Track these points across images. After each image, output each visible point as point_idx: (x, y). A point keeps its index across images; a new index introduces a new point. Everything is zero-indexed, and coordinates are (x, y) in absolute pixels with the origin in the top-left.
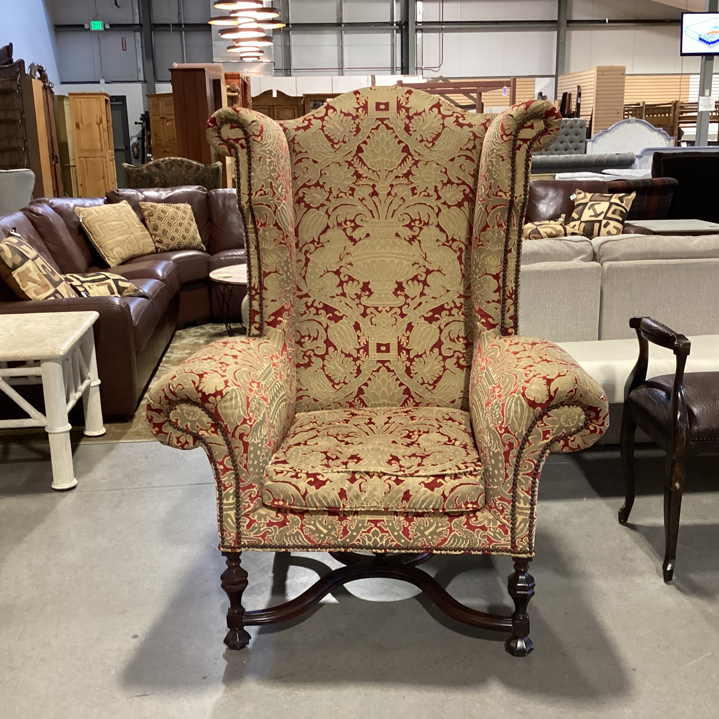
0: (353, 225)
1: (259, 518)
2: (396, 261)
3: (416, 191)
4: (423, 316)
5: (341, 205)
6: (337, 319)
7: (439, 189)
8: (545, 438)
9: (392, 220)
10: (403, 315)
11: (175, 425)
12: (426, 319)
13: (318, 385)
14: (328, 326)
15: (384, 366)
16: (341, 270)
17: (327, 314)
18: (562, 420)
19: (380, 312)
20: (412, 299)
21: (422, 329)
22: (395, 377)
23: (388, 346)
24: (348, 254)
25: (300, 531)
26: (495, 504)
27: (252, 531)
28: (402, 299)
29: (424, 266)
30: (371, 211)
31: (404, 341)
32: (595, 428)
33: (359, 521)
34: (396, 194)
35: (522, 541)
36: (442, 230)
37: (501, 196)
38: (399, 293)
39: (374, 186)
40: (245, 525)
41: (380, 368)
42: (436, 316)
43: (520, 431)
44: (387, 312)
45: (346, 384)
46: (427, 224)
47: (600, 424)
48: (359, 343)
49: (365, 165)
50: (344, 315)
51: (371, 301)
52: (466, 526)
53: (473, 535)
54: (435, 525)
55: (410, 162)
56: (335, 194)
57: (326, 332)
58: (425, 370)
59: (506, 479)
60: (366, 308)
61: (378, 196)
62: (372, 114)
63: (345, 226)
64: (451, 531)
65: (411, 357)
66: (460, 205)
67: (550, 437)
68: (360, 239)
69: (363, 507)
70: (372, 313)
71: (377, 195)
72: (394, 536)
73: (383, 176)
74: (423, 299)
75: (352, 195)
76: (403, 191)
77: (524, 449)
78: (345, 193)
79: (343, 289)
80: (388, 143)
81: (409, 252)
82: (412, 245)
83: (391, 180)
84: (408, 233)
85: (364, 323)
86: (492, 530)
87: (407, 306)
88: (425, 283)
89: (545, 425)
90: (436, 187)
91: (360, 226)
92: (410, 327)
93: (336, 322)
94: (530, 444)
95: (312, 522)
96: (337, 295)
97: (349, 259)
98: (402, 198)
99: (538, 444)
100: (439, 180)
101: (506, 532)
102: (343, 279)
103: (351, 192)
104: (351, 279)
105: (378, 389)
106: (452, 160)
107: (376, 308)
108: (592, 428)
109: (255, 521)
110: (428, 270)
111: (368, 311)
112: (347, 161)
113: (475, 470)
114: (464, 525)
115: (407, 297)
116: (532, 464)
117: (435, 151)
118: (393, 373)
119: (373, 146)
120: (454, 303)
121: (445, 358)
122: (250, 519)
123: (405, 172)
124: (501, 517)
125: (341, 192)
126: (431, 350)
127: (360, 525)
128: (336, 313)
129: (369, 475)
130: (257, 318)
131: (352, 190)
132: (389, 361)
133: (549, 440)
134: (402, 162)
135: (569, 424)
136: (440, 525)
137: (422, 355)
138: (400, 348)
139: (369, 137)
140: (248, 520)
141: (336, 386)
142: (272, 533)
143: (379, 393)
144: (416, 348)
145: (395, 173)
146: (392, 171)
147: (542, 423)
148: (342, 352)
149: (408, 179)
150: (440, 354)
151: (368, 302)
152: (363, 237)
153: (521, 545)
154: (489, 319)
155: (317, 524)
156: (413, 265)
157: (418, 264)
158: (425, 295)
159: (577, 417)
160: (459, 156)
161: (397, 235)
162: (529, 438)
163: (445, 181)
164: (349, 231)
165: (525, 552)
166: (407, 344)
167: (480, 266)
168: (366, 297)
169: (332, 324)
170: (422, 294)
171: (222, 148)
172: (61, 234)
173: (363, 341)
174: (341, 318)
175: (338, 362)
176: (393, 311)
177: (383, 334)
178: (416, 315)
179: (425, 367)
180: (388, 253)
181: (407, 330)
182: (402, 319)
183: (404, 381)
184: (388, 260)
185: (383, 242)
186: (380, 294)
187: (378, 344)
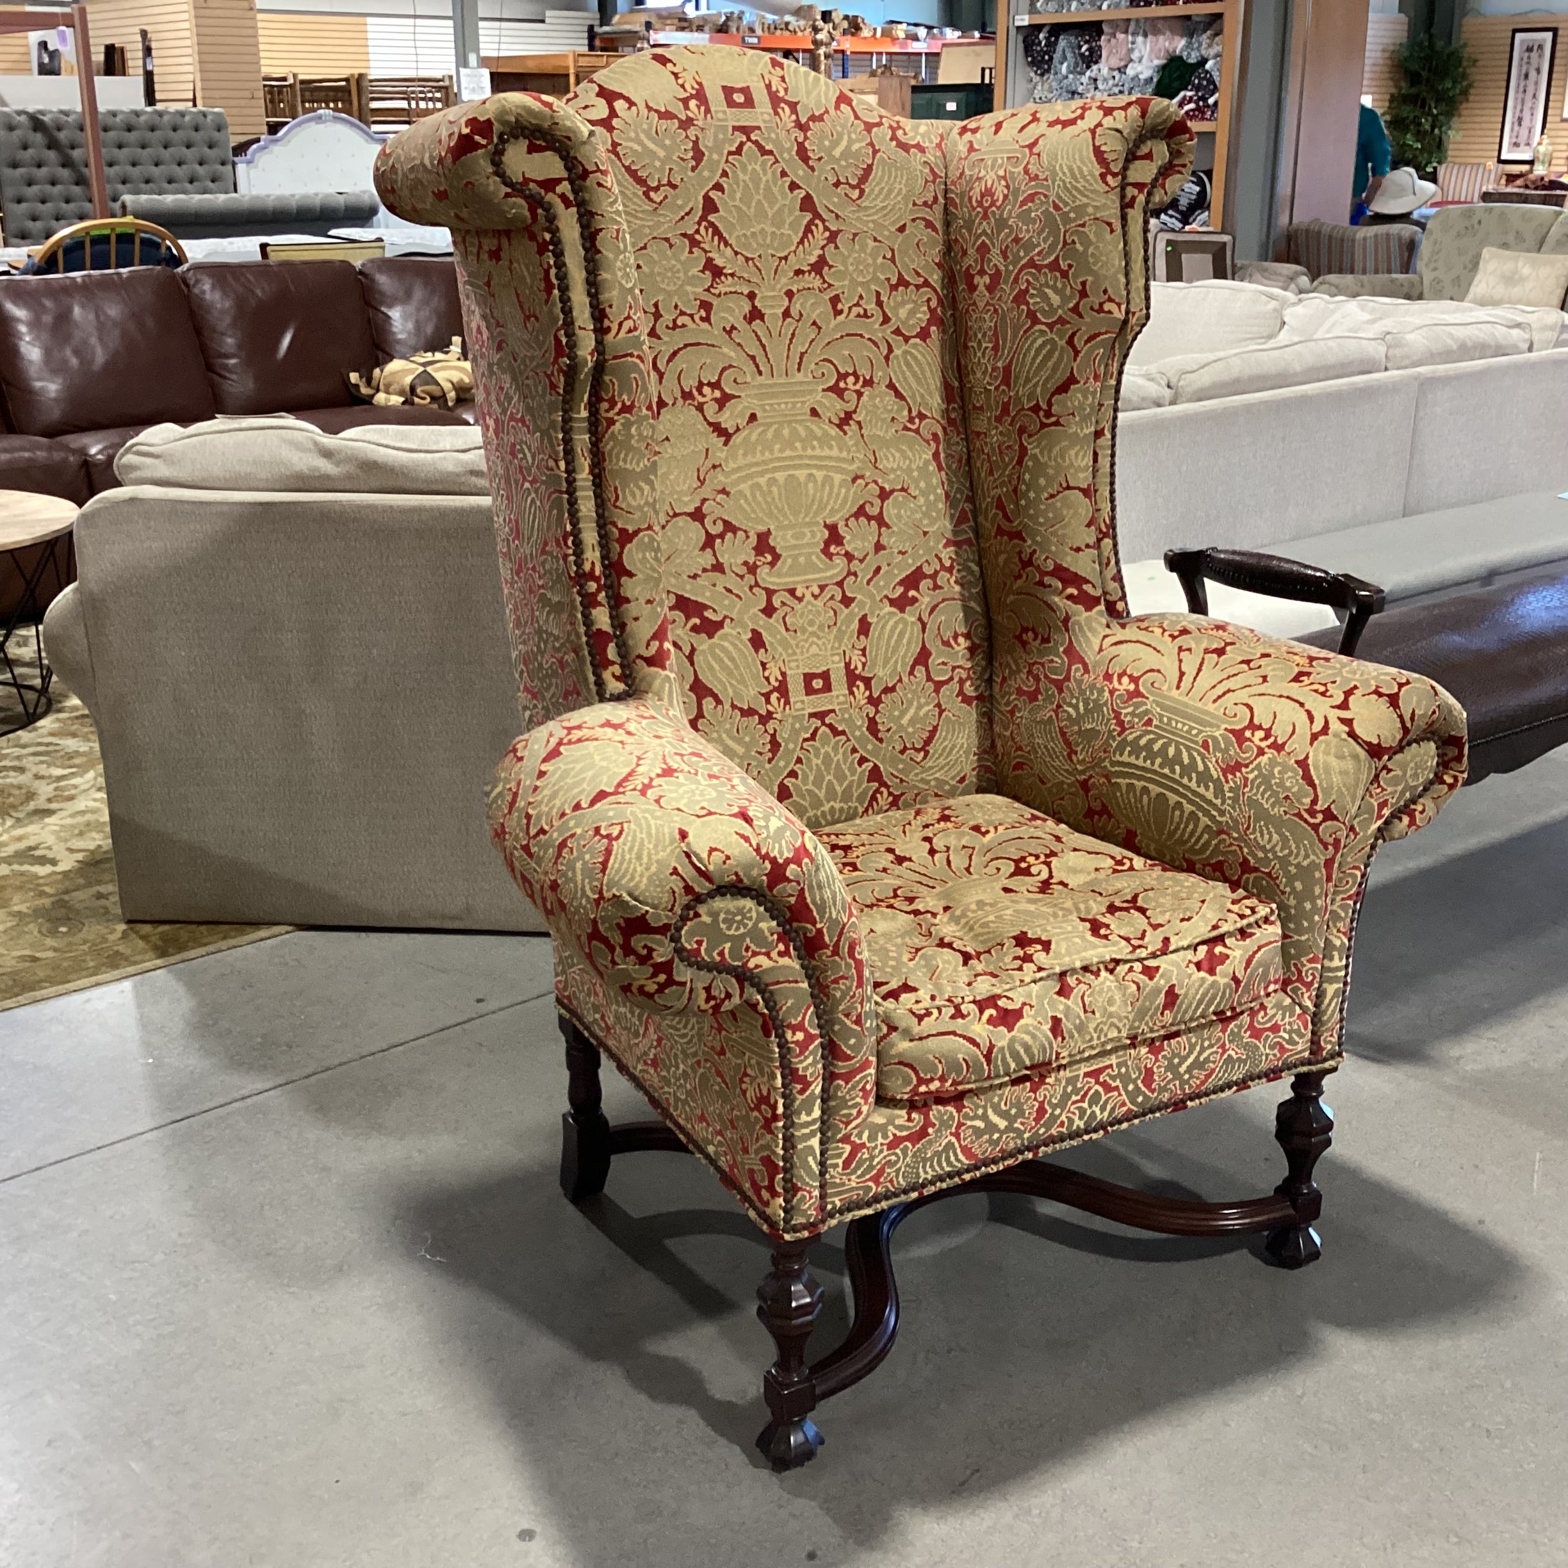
0: (717, 394)
1: (872, 1138)
2: (819, 475)
3: (840, 307)
4: (886, 597)
5: (686, 346)
6: (710, 628)
7: (884, 298)
8: (1380, 817)
9: (800, 377)
10: (847, 601)
11: (691, 959)
12: (892, 602)
14: (693, 650)
15: (823, 723)
16: (705, 509)
17: (688, 618)
18: (1409, 773)
19: (800, 600)
20: (861, 561)
21: (888, 627)
22: (849, 745)
23: (825, 676)
24: (714, 467)
25: (954, 1140)
26: (1300, 972)
27: (854, 1172)
28: (840, 562)
29: (876, 482)
30: (753, 358)
31: (857, 661)
33: (1069, 1081)
34: (801, 315)
35: (1331, 1035)
36: (899, 395)
37: (1110, 312)
38: (833, 549)
39: (752, 296)
40: (840, 1161)
41: (816, 729)
42: (912, 593)
44: (815, 597)
46: (868, 383)
48: (767, 679)
49: (726, 244)
50: (725, 617)
51: (779, 575)
52: (1248, 1033)
53: (1258, 1048)
54: (1198, 1048)
55: (820, 235)
56: (668, 317)
57: (692, 664)
58: (905, 721)
59: (1324, 916)
60: (770, 593)
61: (763, 320)
62: (721, 115)
63: (701, 399)
64: (1225, 1051)
65: (875, 695)
66: (924, 335)
67: (1386, 812)
68: (738, 429)
69: (1092, 1047)
70: (783, 604)
71: (761, 317)
72: (1127, 1092)
73: (768, 273)
74: (882, 558)
75: (707, 319)
76: (814, 307)
77: (1346, 846)
78: (692, 316)
79: (715, 555)
80: (768, 189)
81: (841, 450)
82: (845, 433)
83: (785, 281)
84: (833, 407)
85: (772, 630)
86: (1287, 1027)
87: (853, 578)
88: (880, 521)
89: (1383, 790)
90: (878, 294)
91: (734, 397)
92: (864, 627)
93: (711, 636)
94: (1356, 835)
95: (980, 1112)
96: (705, 570)
97: (720, 479)
98: (814, 323)
99: (1369, 833)
100: (882, 277)
101: (1306, 1025)
102: (713, 531)
103: (703, 313)
104: (729, 527)
105: (818, 782)
106: (902, 229)
107: (792, 592)
108: (1449, 780)
109: (863, 1145)
110: (882, 489)
111: (776, 602)
112: (684, 235)
114: (1245, 1031)
115: (849, 557)
116: (1358, 873)
117: (867, 208)
118: (844, 738)
119: (738, 195)
120: (940, 560)
121: (938, 685)
122: (853, 1144)
123: (813, 259)
124: (1306, 995)
125: (682, 313)
126: (911, 673)
127: (1069, 1089)
128: (708, 614)
129: (1092, 972)
130: (611, 652)
131: (706, 306)
132: (833, 711)
133: (1386, 818)
134: (805, 235)
135: (1416, 779)
136: (1206, 1044)
137: (895, 685)
138: (852, 677)
139: (725, 174)
140: (848, 1148)
142: (896, 1162)
143: (820, 788)
144: (883, 674)
145: (794, 263)
146: (786, 258)
147: (1379, 786)
148: (733, 706)
149: (822, 276)
150: (929, 678)
151: (772, 580)
152: (742, 422)
153: (1331, 1042)
154: (1085, 587)
155: (990, 1112)
156: (854, 480)
157: (862, 477)
158: (884, 548)
159: (1430, 763)
160: (914, 220)
161: (814, 412)
163: (894, 281)
164: (711, 409)
165: (1331, 1056)
166: (864, 665)
167: (1051, 471)
168: (766, 569)
169: (703, 644)
170: (879, 547)
171: (514, 206)
173: (774, 673)
174: (720, 625)
175: (728, 732)
176: (827, 594)
177: (814, 650)
178: (872, 597)
179: (903, 713)
180: (800, 457)
181: (859, 633)
182: (846, 611)
183: (868, 751)
184: (801, 474)
185: (786, 432)
186: (795, 558)
187: (805, 675)
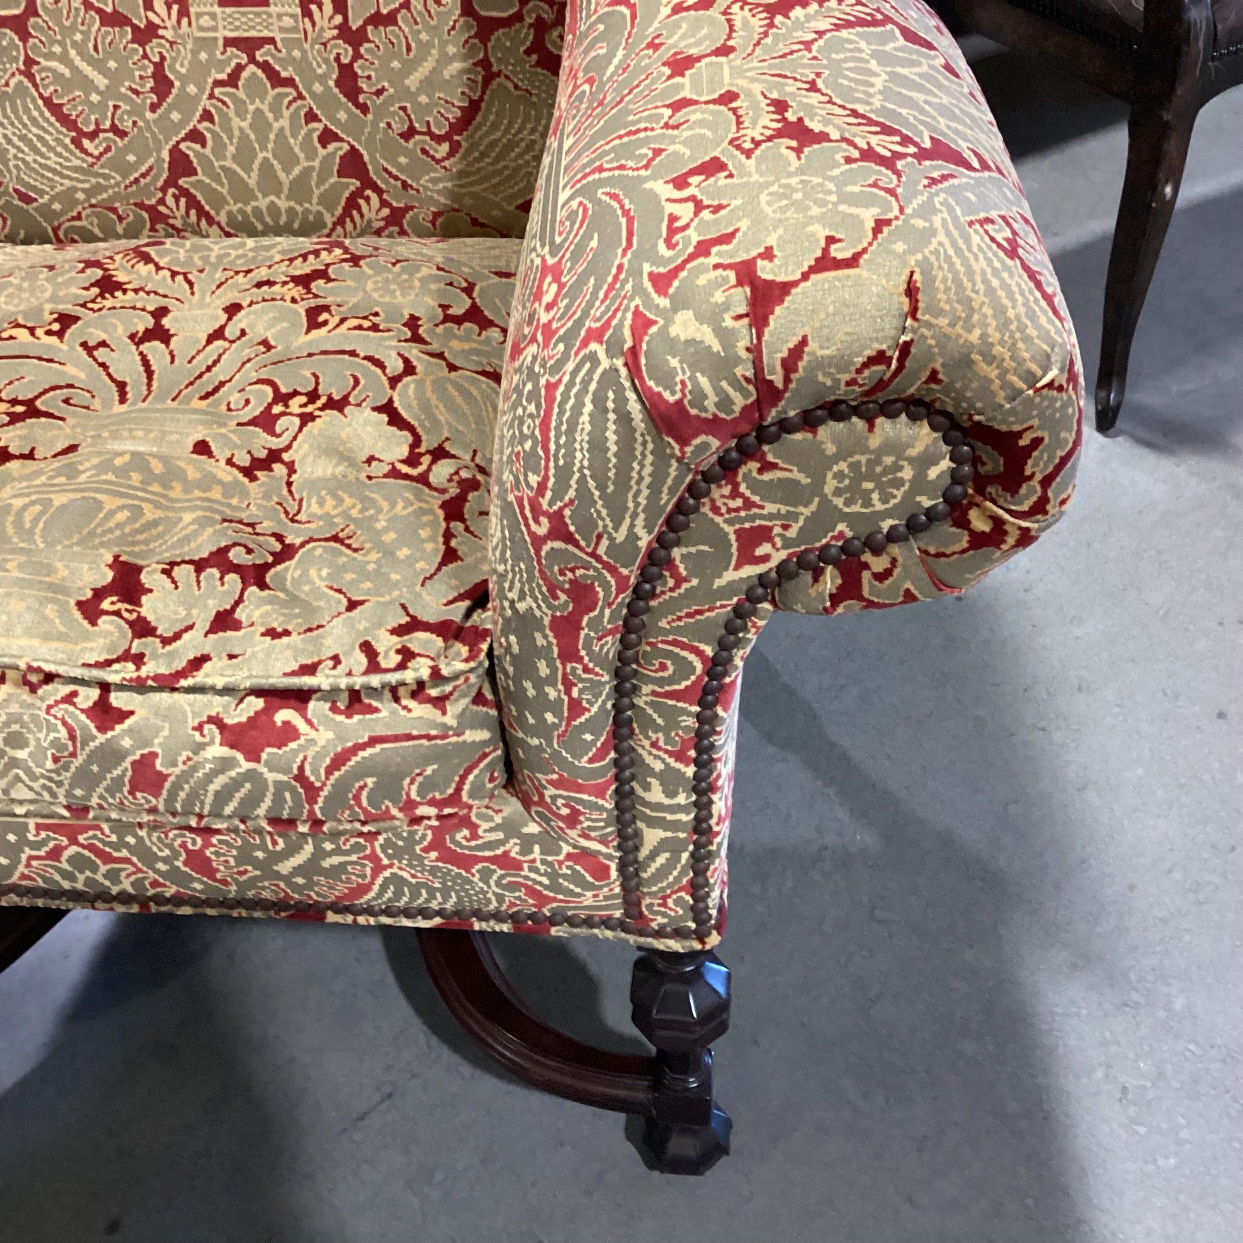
8: (747, 557)
13: (22, 138)
15: (252, 60)
18: (831, 484)
22: (302, 107)
26: (542, 796)
32: (998, 522)
35: (664, 905)
41: (239, 68)
43: (620, 536)
45: (122, 134)
47: (1025, 507)
52: (434, 855)
53: (470, 882)
54: (309, 848)
58: (413, 81)
59: (571, 718)
64: (378, 868)
65: (355, 24)
67: (774, 554)
72: (158, 871)
77: (653, 595)
86: (542, 868)
89: (748, 504)
94: (679, 581)
99: (718, 583)
101: (601, 873)
105: (244, 156)
108: (980, 524)
113: (436, 676)
114: (426, 850)
116: (692, 657)
118: (291, 92)
124: (573, 833)
132: (271, 41)
133: (773, 563)
135: (868, 503)
136: (327, 846)
137: (395, 12)
141: (86, 143)
143: (248, 171)
147: (735, 494)
153: (664, 915)
159: (907, 473)
162: (677, 553)
165: (680, 933)
175: (80, 48)
179: (410, 67)
183: (337, 122)
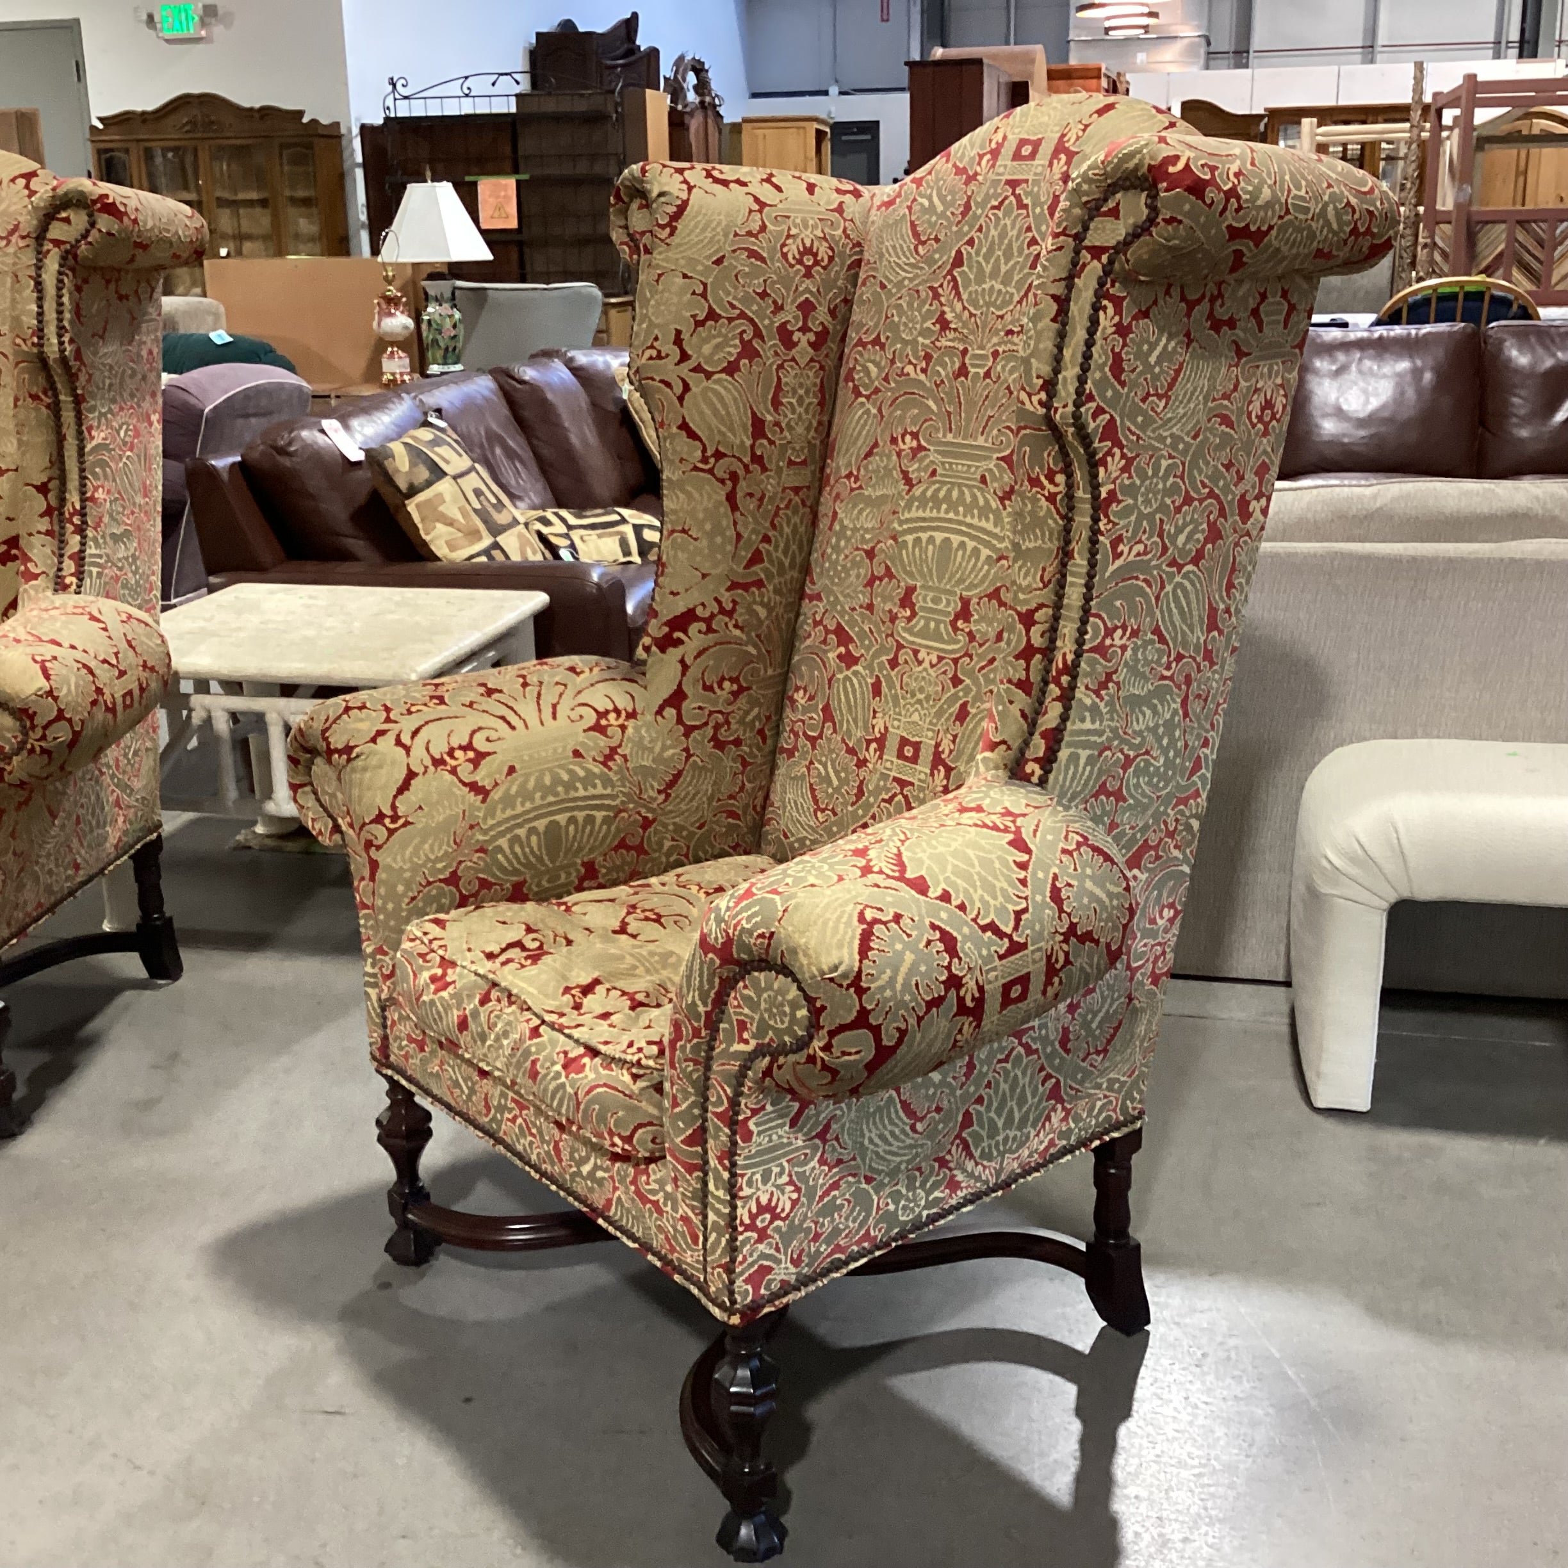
0: (914, 444)
2: (970, 545)
4: (990, 689)
5: (904, 396)
6: (850, 661)
9: (981, 441)
10: (956, 681)
13: (796, 803)
14: (834, 675)
15: (902, 792)
16: (878, 550)
17: (838, 646)
19: (920, 663)
20: (981, 645)
23: (917, 746)
24: (894, 513)
28: (962, 638)
30: (949, 415)
31: (946, 744)
34: (1000, 377)
38: (960, 624)
39: (964, 353)
41: (896, 795)
44: (932, 666)
45: (835, 814)
48: (873, 727)
49: (960, 299)
50: (862, 655)
51: (910, 633)
56: (899, 366)
57: (830, 688)
60: (900, 647)
61: (967, 378)
62: (1002, 169)
63: (902, 446)
65: (952, 787)
68: (920, 481)
70: (906, 662)
71: (966, 374)
79: (871, 594)
80: (1010, 245)
83: (997, 339)
84: (1003, 478)
85: (889, 682)
87: (967, 659)
91: (925, 449)
92: (963, 714)
93: (848, 668)
96: (861, 606)
102: (877, 571)
103: (924, 364)
104: (888, 573)
107: (916, 653)
111: (902, 656)
112: (931, 288)
115: (971, 636)
119: (983, 250)
128: (852, 647)
131: (928, 358)
138: (937, 760)
139: (980, 229)
148: (844, 741)
151: (906, 635)
152: (924, 475)
156: (999, 559)
161: (983, 480)
164: (906, 459)
166: (951, 751)
168: (904, 622)
169: (841, 671)
172: (567, 424)
173: (880, 725)
174: (857, 660)
175: (833, 762)
177: (916, 717)
178: (978, 685)
180: (960, 523)
181: (957, 718)
182: (953, 691)
184: (956, 539)
185: (955, 494)
186: (928, 620)
187: (902, 738)
